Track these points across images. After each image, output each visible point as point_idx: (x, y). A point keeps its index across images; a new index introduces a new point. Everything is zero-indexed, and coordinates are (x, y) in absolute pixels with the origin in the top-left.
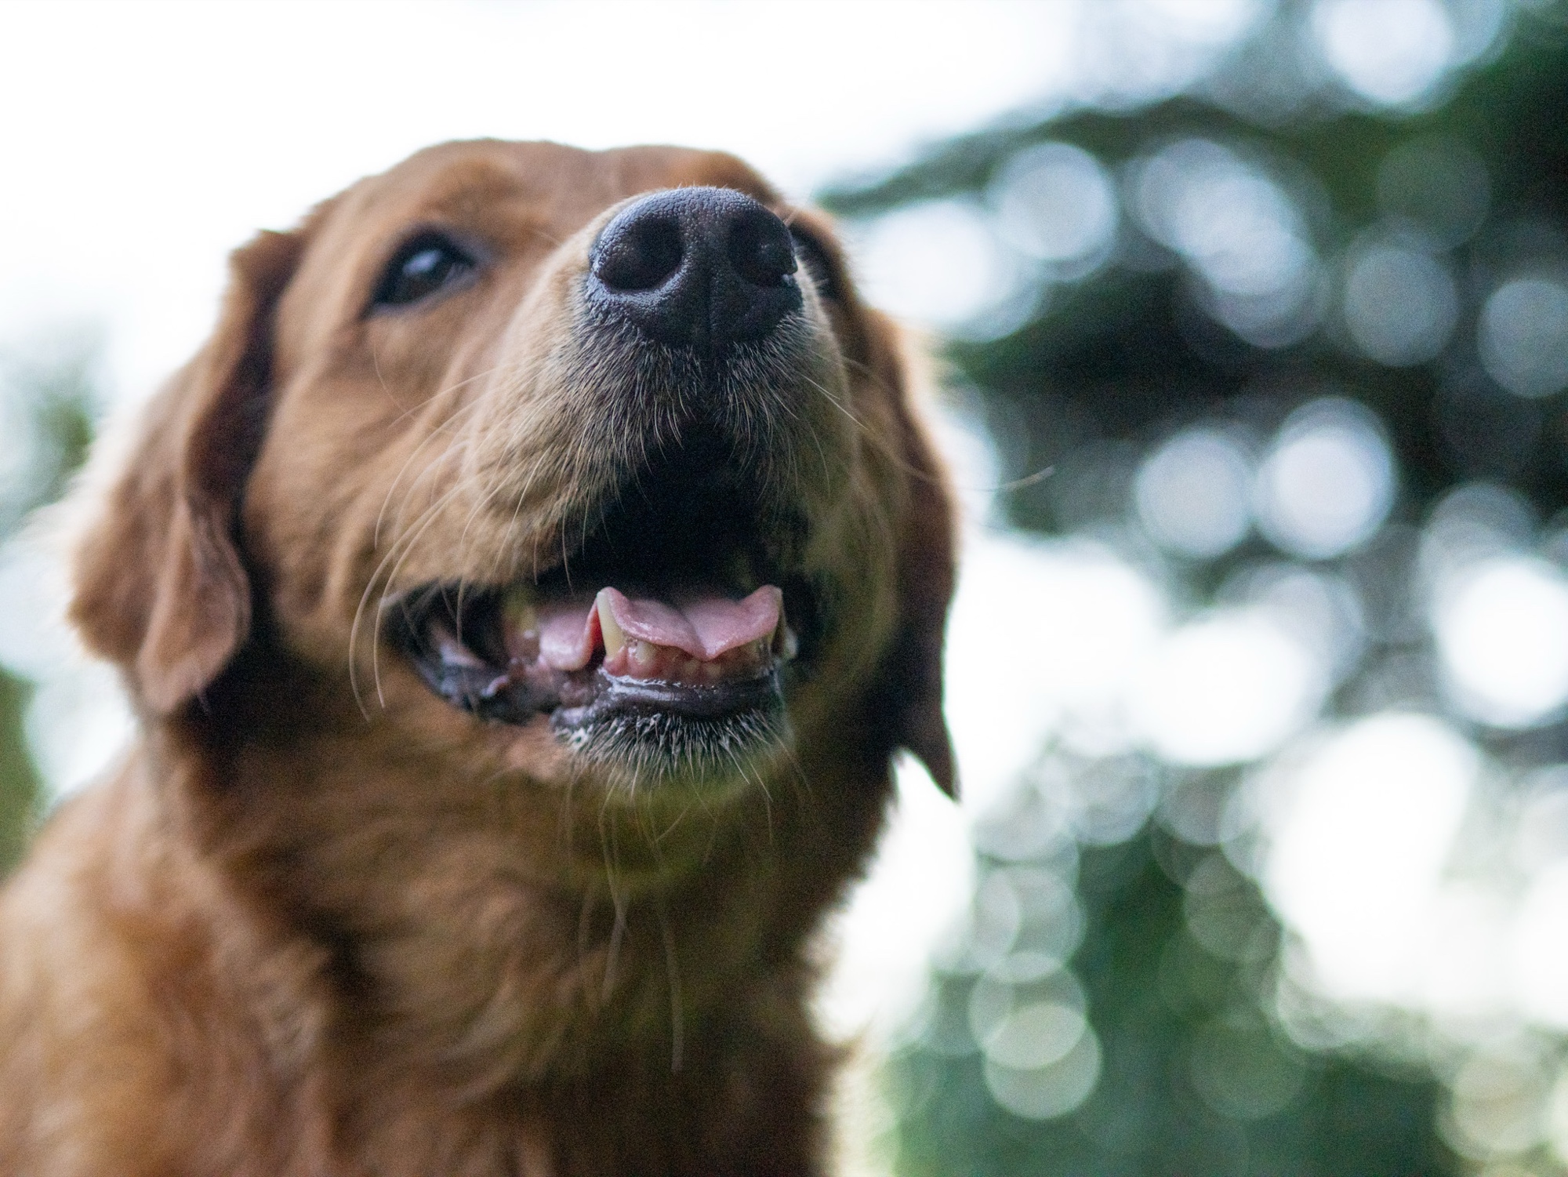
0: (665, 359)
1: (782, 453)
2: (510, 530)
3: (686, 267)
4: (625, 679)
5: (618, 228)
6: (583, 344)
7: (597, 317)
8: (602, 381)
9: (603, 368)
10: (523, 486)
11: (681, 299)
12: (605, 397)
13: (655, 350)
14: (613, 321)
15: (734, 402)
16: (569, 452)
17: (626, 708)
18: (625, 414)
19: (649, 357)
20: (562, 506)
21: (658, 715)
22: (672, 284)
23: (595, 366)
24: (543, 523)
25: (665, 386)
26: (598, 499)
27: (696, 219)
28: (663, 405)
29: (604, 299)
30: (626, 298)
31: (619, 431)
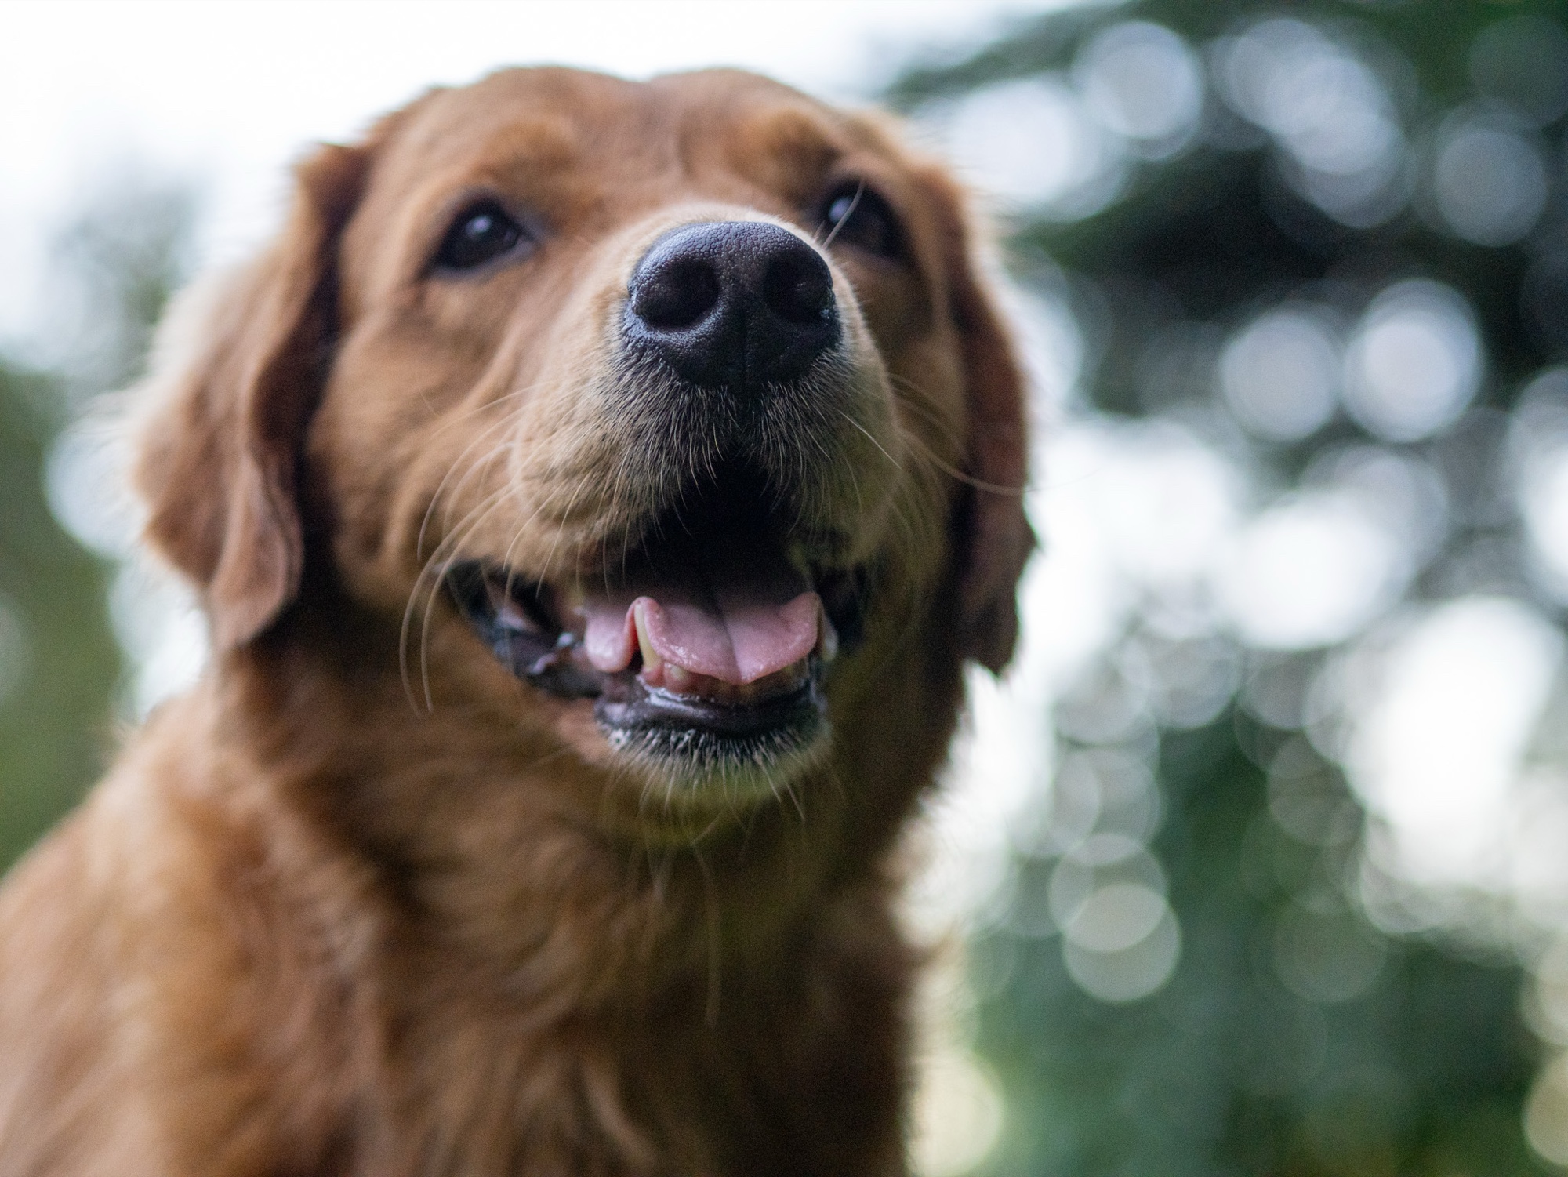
0: (700, 401)
1: (816, 483)
2: (555, 538)
3: (721, 309)
4: (662, 691)
5: (655, 267)
6: (620, 379)
7: (633, 354)
8: (639, 415)
9: (640, 404)
10: (566, 503)
11: (716, 342)
12: (642, 431)
13: (690, 391)
14: (648, 360)
15: (768, 439)
16: (608, 479)
17: (663, 722)
18: (661, 448)
19: (684, 397)
20: (604, 525)
21: (692, 731)
22: (707, 325)
23: (631, 401)
24: (586, 538)
25: (700, 425)
26: (638, 521)
27: (732, 261)
28: (699, 442)
29: (640, 336)
30: (661, 336)
31: (655, 464)
